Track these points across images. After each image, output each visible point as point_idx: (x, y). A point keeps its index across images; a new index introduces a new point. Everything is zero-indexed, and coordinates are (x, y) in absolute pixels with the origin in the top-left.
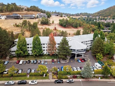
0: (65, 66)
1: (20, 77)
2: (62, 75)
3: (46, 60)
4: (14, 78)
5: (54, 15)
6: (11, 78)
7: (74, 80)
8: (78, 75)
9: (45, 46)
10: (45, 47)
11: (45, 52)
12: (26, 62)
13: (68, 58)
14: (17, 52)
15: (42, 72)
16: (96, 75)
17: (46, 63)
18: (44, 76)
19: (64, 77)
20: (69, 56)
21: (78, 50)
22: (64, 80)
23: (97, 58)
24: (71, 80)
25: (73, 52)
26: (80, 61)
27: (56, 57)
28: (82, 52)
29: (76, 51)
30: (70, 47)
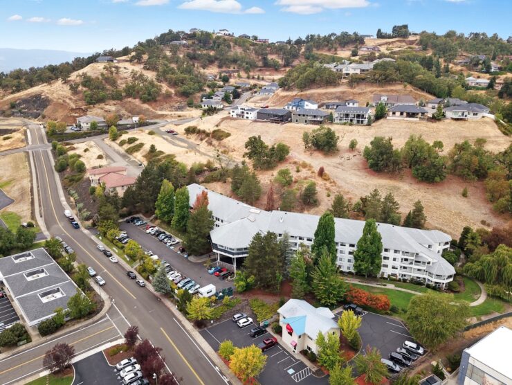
22: (139, 278)
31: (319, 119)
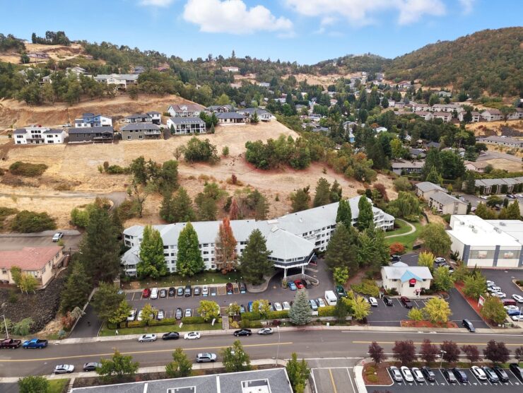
0: (255, 302)
1: (163, 327)
2: (250, 320)
3: (212, 286)
4: (151, 329)
5: (228, 120)
6: (146, 329)
7: (274, 329)
8: (283, 320)
9: (209, 249)
10: (208, 253)
11: (209, 265)
12: (166, 291)
13: (265, 281)
14: (141, 269)
15: (208, 314)
16: (322, 319)
17: (214, 294)
18: (213, 324)
19: (253, 323)
20: (267, 274)
21: (289, 260)
22: (253, 331)
23: (334, 279)
24: (268, 329)
25: (278, 264)
26: (294, 287)
27: (236, 276)
28: (300, 263)
29: (285, 261)
30: (269, 253)
31: (155, 133)
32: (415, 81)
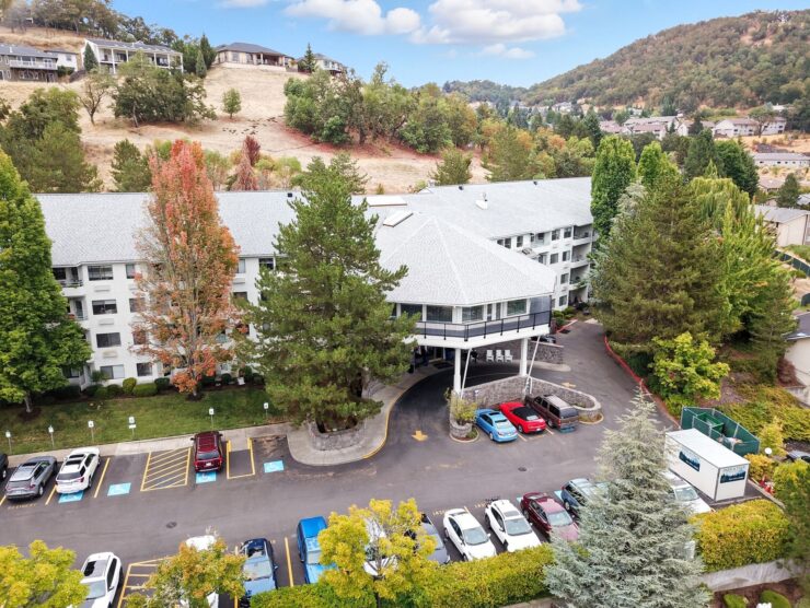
5: (243, 58)
9: (119, 289)
10: (112, 307)
11: (122, 363)
13: (375, 408)
17: (118, 490)
20: (383, 378)
21: (475, 312)
23: (669, 381)
25: (425, 332)
26: (504, 428)
27: (243, 401)
28: (518, 326)
29: (457, 317)
32: (579, 101)
